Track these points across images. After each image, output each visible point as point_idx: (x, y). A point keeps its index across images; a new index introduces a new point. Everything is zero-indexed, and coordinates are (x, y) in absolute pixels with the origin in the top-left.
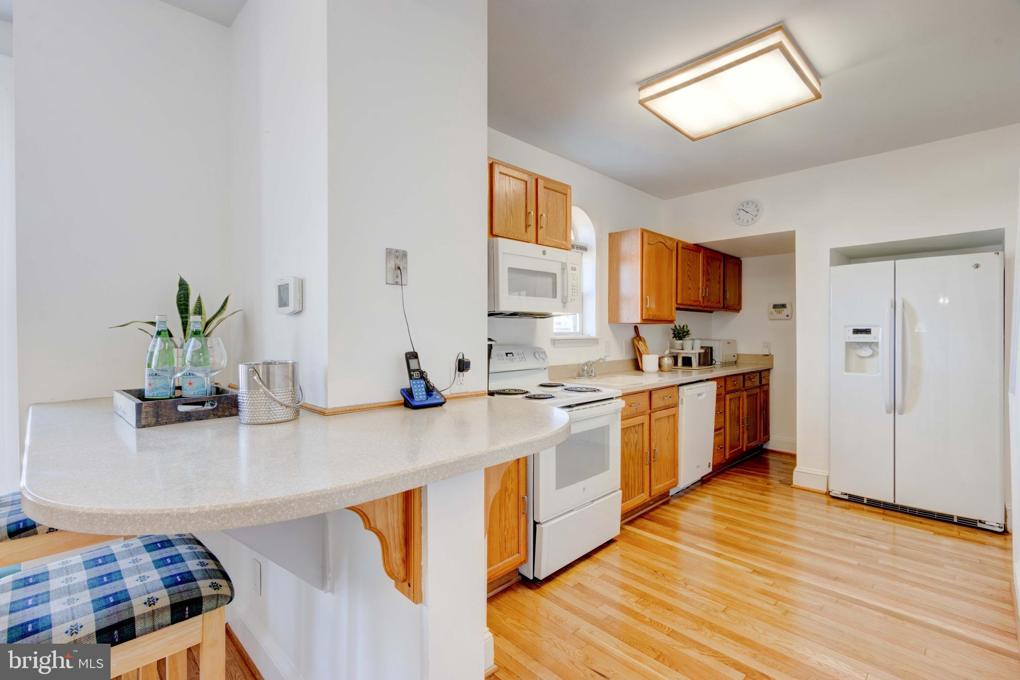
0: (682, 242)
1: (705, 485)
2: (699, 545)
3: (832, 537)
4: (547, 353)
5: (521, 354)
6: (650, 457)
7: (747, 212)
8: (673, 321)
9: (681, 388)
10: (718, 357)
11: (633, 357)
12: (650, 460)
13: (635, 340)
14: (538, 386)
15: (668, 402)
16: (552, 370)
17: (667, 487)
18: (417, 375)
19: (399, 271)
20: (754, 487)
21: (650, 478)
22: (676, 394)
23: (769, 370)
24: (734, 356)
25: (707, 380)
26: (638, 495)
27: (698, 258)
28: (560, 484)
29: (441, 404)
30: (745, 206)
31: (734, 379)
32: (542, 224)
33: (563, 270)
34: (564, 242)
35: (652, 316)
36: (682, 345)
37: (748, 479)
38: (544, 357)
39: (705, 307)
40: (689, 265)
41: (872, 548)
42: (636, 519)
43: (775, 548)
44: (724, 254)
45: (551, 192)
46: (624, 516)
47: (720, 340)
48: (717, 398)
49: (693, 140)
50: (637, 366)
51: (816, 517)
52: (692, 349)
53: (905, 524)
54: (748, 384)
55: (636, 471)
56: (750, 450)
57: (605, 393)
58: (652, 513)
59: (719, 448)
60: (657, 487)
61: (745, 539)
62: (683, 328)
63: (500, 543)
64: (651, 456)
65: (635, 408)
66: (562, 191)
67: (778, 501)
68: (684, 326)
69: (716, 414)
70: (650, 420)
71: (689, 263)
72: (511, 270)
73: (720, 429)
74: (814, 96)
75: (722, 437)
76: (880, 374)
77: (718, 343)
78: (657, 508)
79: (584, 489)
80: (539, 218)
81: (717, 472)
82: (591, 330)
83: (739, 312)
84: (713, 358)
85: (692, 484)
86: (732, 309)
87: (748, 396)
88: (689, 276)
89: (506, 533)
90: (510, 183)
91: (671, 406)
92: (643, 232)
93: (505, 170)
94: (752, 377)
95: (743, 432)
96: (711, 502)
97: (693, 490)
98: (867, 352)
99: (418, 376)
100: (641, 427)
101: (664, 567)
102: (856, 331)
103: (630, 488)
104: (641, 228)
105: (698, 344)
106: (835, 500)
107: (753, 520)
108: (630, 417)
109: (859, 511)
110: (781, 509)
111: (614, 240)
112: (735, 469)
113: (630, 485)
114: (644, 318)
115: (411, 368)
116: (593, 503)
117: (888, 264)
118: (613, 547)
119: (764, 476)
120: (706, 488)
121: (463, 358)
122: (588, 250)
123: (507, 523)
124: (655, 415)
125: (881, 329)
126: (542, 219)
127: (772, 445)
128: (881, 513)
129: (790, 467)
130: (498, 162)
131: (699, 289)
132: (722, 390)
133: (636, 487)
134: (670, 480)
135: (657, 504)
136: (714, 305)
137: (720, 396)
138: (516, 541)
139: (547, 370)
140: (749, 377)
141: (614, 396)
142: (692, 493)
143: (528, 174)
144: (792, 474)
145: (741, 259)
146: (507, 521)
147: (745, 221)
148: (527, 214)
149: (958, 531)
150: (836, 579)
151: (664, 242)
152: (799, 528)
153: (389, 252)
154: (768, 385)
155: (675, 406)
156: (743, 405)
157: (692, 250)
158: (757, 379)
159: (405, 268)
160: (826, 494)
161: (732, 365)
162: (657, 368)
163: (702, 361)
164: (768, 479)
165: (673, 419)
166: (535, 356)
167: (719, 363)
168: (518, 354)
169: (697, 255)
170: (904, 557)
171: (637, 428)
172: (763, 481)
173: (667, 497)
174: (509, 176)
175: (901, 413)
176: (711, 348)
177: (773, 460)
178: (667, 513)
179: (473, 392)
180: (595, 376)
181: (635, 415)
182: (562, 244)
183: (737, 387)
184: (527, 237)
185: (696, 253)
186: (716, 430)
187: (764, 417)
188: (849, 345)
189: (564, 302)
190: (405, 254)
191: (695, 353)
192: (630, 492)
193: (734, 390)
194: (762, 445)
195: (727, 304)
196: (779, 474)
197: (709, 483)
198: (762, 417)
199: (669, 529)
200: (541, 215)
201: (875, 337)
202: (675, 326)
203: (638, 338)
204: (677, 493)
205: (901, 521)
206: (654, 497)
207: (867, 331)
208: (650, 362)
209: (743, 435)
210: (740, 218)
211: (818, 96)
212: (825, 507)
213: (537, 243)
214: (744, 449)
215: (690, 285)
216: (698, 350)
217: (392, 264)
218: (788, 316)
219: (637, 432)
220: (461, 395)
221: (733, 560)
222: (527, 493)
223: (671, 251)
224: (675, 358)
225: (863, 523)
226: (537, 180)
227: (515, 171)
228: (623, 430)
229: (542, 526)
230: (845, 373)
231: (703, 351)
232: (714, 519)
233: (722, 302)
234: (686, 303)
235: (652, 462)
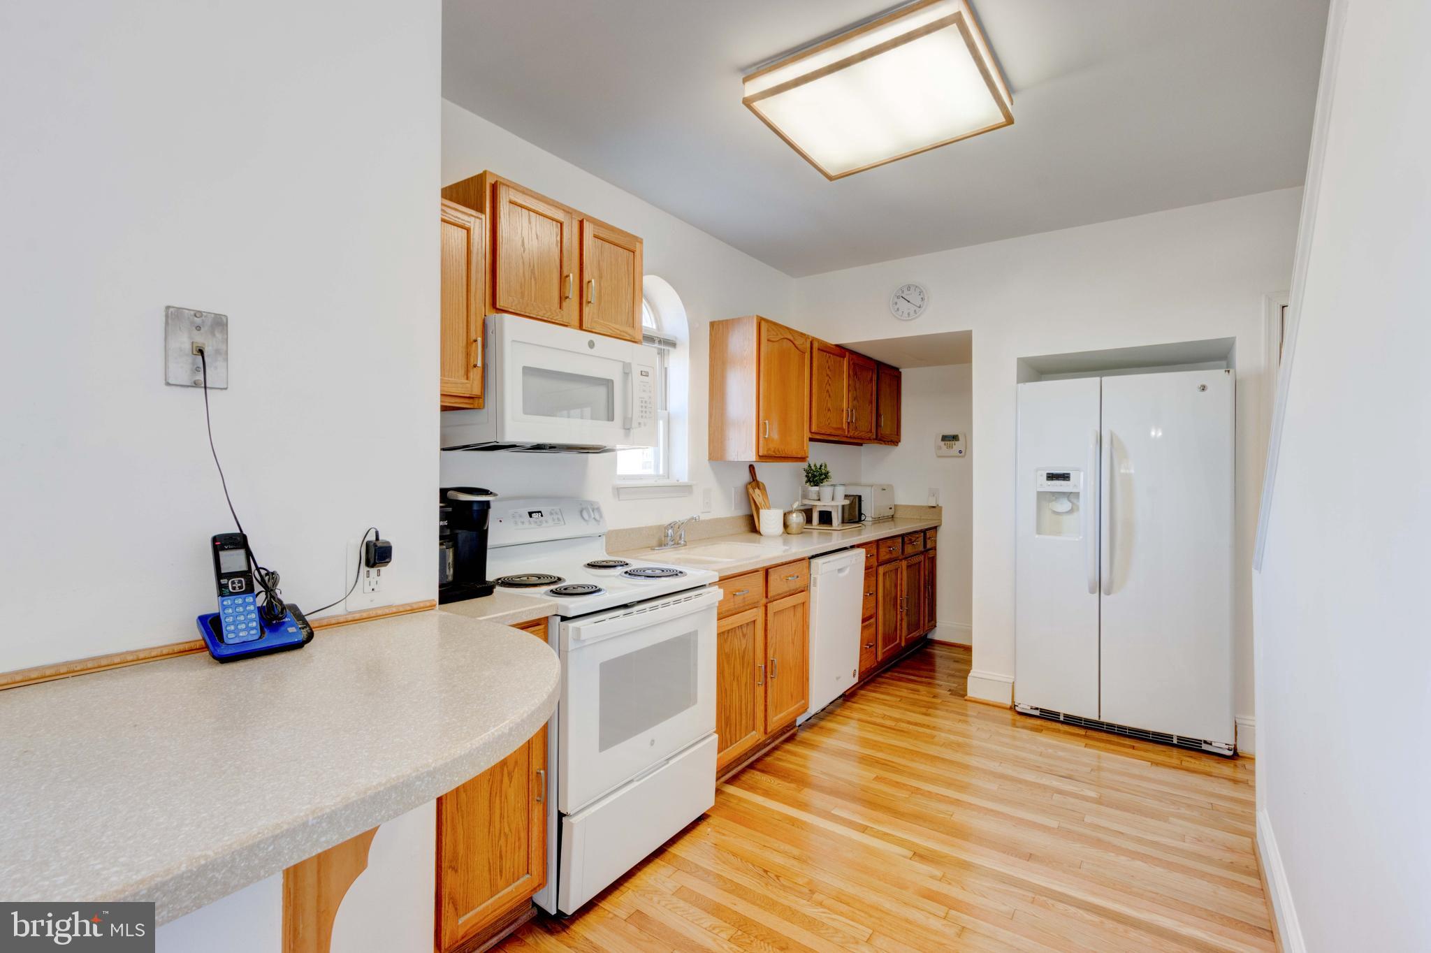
0: (818, 340)
1: (849, 704)
2: (836, 812)
3: (1020, 781)
4: (603, 509)
5: (557, 514)
6: (766, 672)
7: (909, 302)
8: (804, 458)
9: (814, 561)
10: (868, 510)
11: (747, 512)
12: (766, 677)
13: (749, 486)
14: (585, 566)
15: (795, 584)
16: (613, 538)
17: (791, 716)
18: (237, 585)
19: (200, 357)
20: (914, 703)
21: (766, 706)
22: (806, 571)
23: (935, 528)
24: (891, 508)
25: (852, 547)
26: (746, 735)
27: (841, 366)
28: (607, 741)
29: (298, 646)
30: (906, 292)
31: (889, 543)
32: (590, 296)
33: (626, 374)
34: (629, 330)
35: (774, 452)
36: (819, 494)
37: (907, 689)
38: (597, 517)
39: (850, 437)
40: (827, 375)
41: (1076, 796)
42: (743, 771)
43: (943, 807)
44: (877, 361)
45: (607, 245)
46: (721, 772)
47: (872, 486)
48: (865, 573)
49: (830, 178)
50: (752, 526)
51: (998, 748)
52: (833, 499)
53: (1113, 751)
54: (909, 549)
55: (743, 697)
56: (912, 643)
57: (693, 576)
58: (769, 759)
59: (867, 646)
60: (775, 719)
61: (903, 794)
62: (820, 469)
63: (489, 863)
64: (768, 669)
65: (741, 597)
66: (628, 245)
67: (947, 724)
68: (821, 466)
69: (865, 596)
70: (766, 614)
71: (829, 373)
72: (528, 371)
73: (870, 617)
74: (1004, 120)
75: (872, 630)
76: (1081, 537)
77: (868, 490)
78: (776, 748)
79: (652, 742)
80: (585, 286)
81: (865, 681)
82: (682, 470)
83: (897, 445)
84: (862, 512)
85: (831, 703)
86: (888, 442)
87: (909, 567)
88: (828, 391)
89: (502, 842)
90: (530, 223)
91: (799, 590)
92: (761, 321)
93: (520, 199)
94: (913, 539)
95: (902, 620)
96: (857, 733)
97: (831, 713)
98: (1064, 505)
99: (241, 588)
100: (751, 626)
101: (778, 859)
102: (1051, 477)
103: (733, 729)
104: (757, 316)
105: (841, 492)
106: (1023, 718)
107: (913, 760)
108: (734, 612)
109: (1054, 734)
110: (952, 737)
111: (719, 331)
112: (890, 673)
113: (733, 721)
114: (760, 454)
115: (223, 571)
116: (668, 763)
117: (1091, 382)
118: (703, 828)
119: (929, 683)
120: (850, 708)
121: (377, 539)
122: (677, 346)
123: (506, 824)
124: (773, 607)
125: (1082, 474)
126: (590, 290)
127: (939, 634)
128: (1082, 735)
129: (965, 667)
130: (508, 184)
131: (843, 411)
132: (874, 561)
133: (744, 722)
134: (797, 702)
135: (777, 742)
136: (863, 434)
137: (870, 570)
138: (523, 853)
139: (604, 537)
140: (910, 540)
141: (707, 582)
142: (829, 718)
143: (563, 210)
144: (967, 678)
145: (900, 370)
146: (505, 820)
147: (906, 313)
148: (563, 279)
149: (1179, 758)
150: (1030, 857)
151: (792, 338)
152: (977, 769)
153: (173, 316)
154: (934, 548)
155: (805, 589)
156: (902, 579)
157: (833, 354)
158: (920, 543)
159: (223, 354)
160: (1011, 708)
161: (888, 521)
162: (780, 528)
163: (846, 516)
164: (934, 688)
165: (802, 607)
166: (582, 516)
167: (871, 519)
168: (551, 514)
169: (840, 362)
170: (1117, 808)
171: (745, 630)
172: (928, 692)
173: (792, 729)
174: (529, 210)
175: (1108, 593)
176: (860, 497)
177: (941, 657)
178: (789, 758)
179: (402, 605)
180: (685, 545)
181: (741, 609)
182: (626, 333)
183: (894, 555)
184: (562, 316)
185: (838, 358)
186: (864, 620)
187: (929, 596)
188: (1042, 496)
189: (627, 428)
190: (220, 323)
191: (837, 506)
192: (733, 732)
193: (890, 559)
194: (926, 635)
195: (881, 434)
196: (949, 678)
197: (853, 700)
198: (927, 595)
199: (793, 785)
200: (589, 282)
201: (1075, 486)
202: (810, 466)
203: (754, 484)
204: (807, 720)
205: (1108, 746)
206: (772, 734)
207: (1065, 477)
208: (770, 520)
209: (901, 624)
210: (898, 309)
211: (1010, 120)
212: (1009, 730)
213: (581, 327)
214: (903, 644)
215: (829, 405)
216: (842, 501)
217: (183, 341)
218: (960, 452)
219: (744, 635)
220: (373, 613)
221: (884, 836)
222: (545, 766)
223: (804, 353)
224: (808, 513)
225: (1061, 754)
226: (581, 223)
227: (541, 203)
228: (720, 635)
229: (573, 820)
230: (1037, 536)
231: (847, 502)
232: (860, 763)
233: (874, 430)
234: (823, 432)
235: (769, 679)
